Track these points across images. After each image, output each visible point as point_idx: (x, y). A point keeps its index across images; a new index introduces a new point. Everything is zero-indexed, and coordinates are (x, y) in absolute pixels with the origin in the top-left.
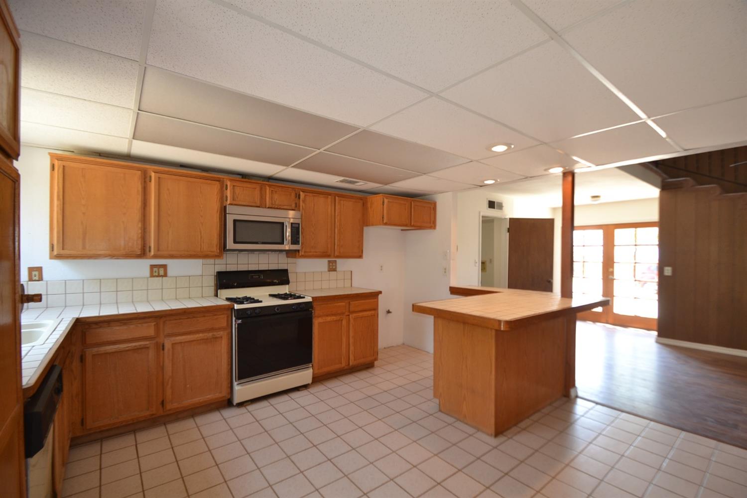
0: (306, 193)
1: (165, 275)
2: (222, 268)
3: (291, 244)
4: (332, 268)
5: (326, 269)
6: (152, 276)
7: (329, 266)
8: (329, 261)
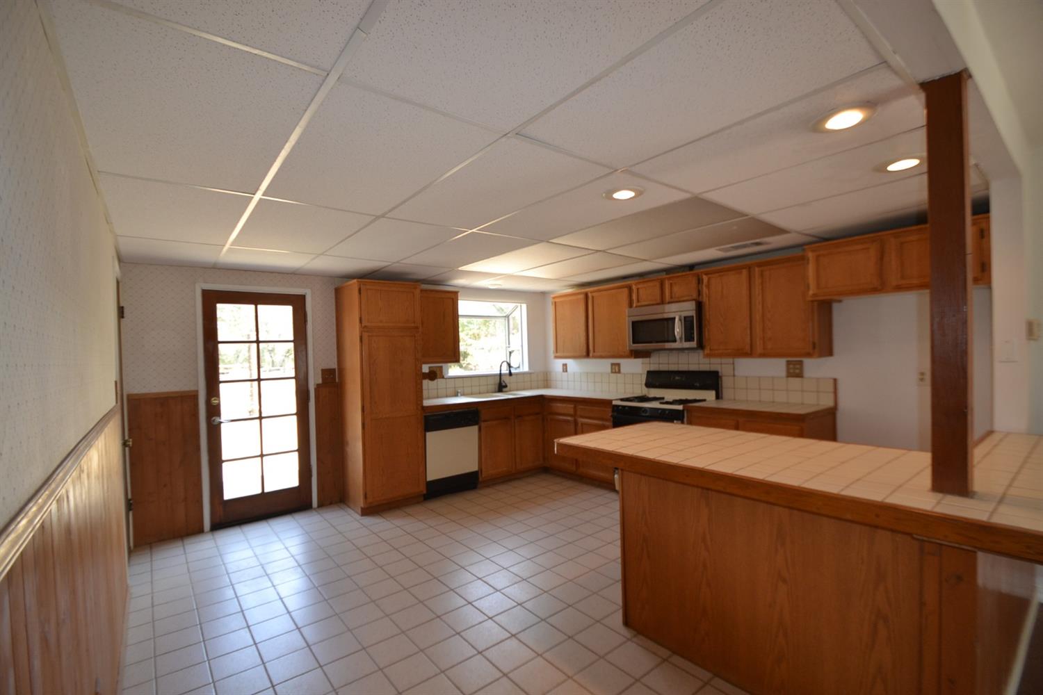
0: (710, 276)
1: (619, 372)
2: (653, 368)
3: (685, 341)
4: (795, 372)
5: (784, 373)
6: (612, 372)
7: (788, 369)
8: (788, 361)
